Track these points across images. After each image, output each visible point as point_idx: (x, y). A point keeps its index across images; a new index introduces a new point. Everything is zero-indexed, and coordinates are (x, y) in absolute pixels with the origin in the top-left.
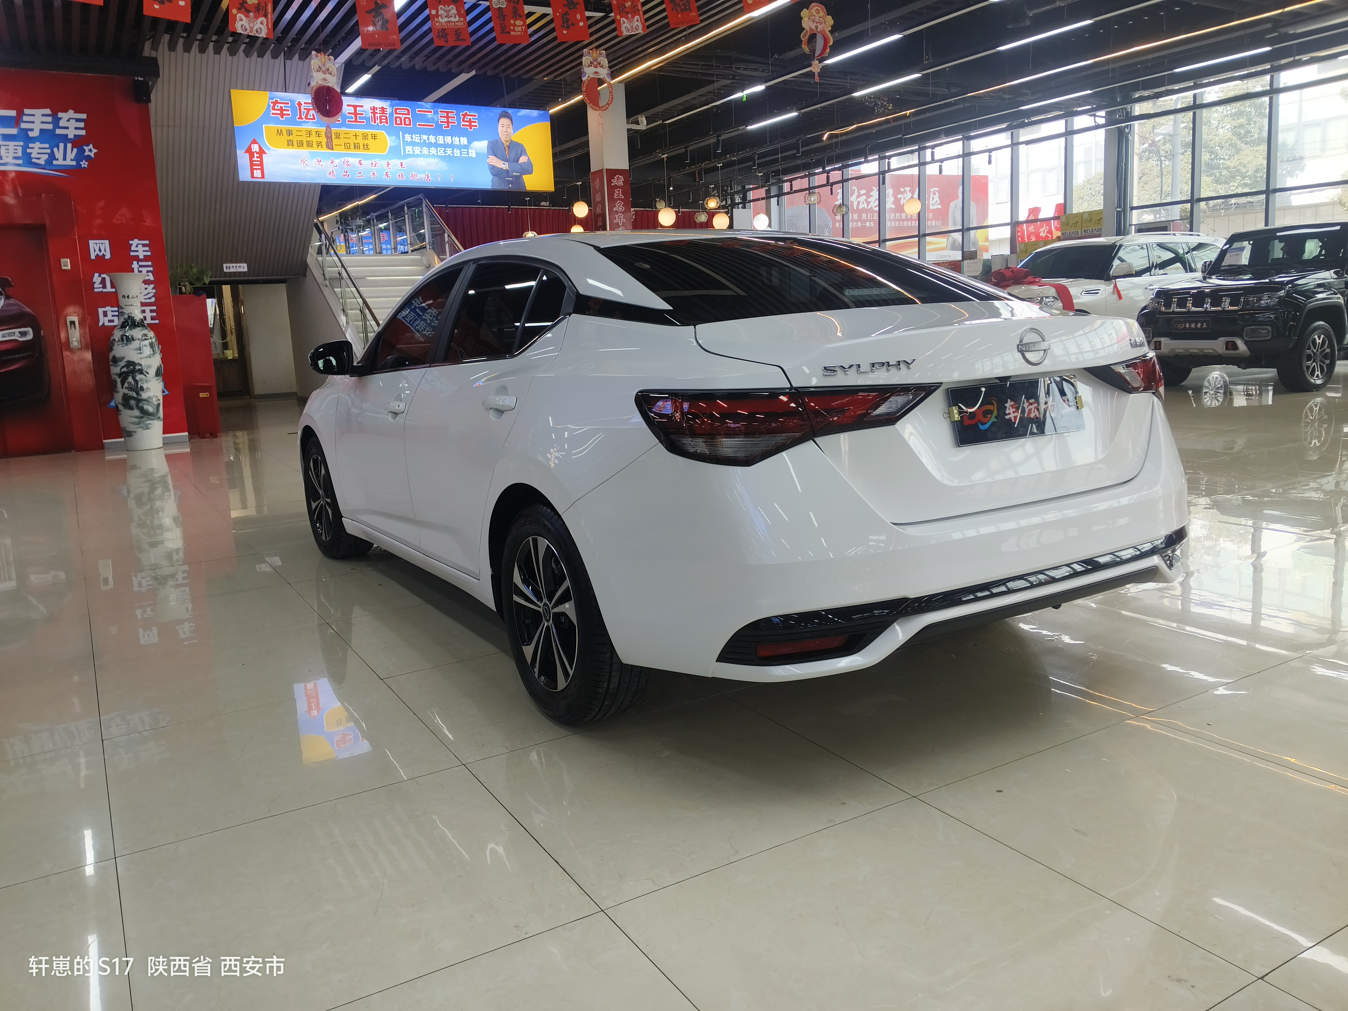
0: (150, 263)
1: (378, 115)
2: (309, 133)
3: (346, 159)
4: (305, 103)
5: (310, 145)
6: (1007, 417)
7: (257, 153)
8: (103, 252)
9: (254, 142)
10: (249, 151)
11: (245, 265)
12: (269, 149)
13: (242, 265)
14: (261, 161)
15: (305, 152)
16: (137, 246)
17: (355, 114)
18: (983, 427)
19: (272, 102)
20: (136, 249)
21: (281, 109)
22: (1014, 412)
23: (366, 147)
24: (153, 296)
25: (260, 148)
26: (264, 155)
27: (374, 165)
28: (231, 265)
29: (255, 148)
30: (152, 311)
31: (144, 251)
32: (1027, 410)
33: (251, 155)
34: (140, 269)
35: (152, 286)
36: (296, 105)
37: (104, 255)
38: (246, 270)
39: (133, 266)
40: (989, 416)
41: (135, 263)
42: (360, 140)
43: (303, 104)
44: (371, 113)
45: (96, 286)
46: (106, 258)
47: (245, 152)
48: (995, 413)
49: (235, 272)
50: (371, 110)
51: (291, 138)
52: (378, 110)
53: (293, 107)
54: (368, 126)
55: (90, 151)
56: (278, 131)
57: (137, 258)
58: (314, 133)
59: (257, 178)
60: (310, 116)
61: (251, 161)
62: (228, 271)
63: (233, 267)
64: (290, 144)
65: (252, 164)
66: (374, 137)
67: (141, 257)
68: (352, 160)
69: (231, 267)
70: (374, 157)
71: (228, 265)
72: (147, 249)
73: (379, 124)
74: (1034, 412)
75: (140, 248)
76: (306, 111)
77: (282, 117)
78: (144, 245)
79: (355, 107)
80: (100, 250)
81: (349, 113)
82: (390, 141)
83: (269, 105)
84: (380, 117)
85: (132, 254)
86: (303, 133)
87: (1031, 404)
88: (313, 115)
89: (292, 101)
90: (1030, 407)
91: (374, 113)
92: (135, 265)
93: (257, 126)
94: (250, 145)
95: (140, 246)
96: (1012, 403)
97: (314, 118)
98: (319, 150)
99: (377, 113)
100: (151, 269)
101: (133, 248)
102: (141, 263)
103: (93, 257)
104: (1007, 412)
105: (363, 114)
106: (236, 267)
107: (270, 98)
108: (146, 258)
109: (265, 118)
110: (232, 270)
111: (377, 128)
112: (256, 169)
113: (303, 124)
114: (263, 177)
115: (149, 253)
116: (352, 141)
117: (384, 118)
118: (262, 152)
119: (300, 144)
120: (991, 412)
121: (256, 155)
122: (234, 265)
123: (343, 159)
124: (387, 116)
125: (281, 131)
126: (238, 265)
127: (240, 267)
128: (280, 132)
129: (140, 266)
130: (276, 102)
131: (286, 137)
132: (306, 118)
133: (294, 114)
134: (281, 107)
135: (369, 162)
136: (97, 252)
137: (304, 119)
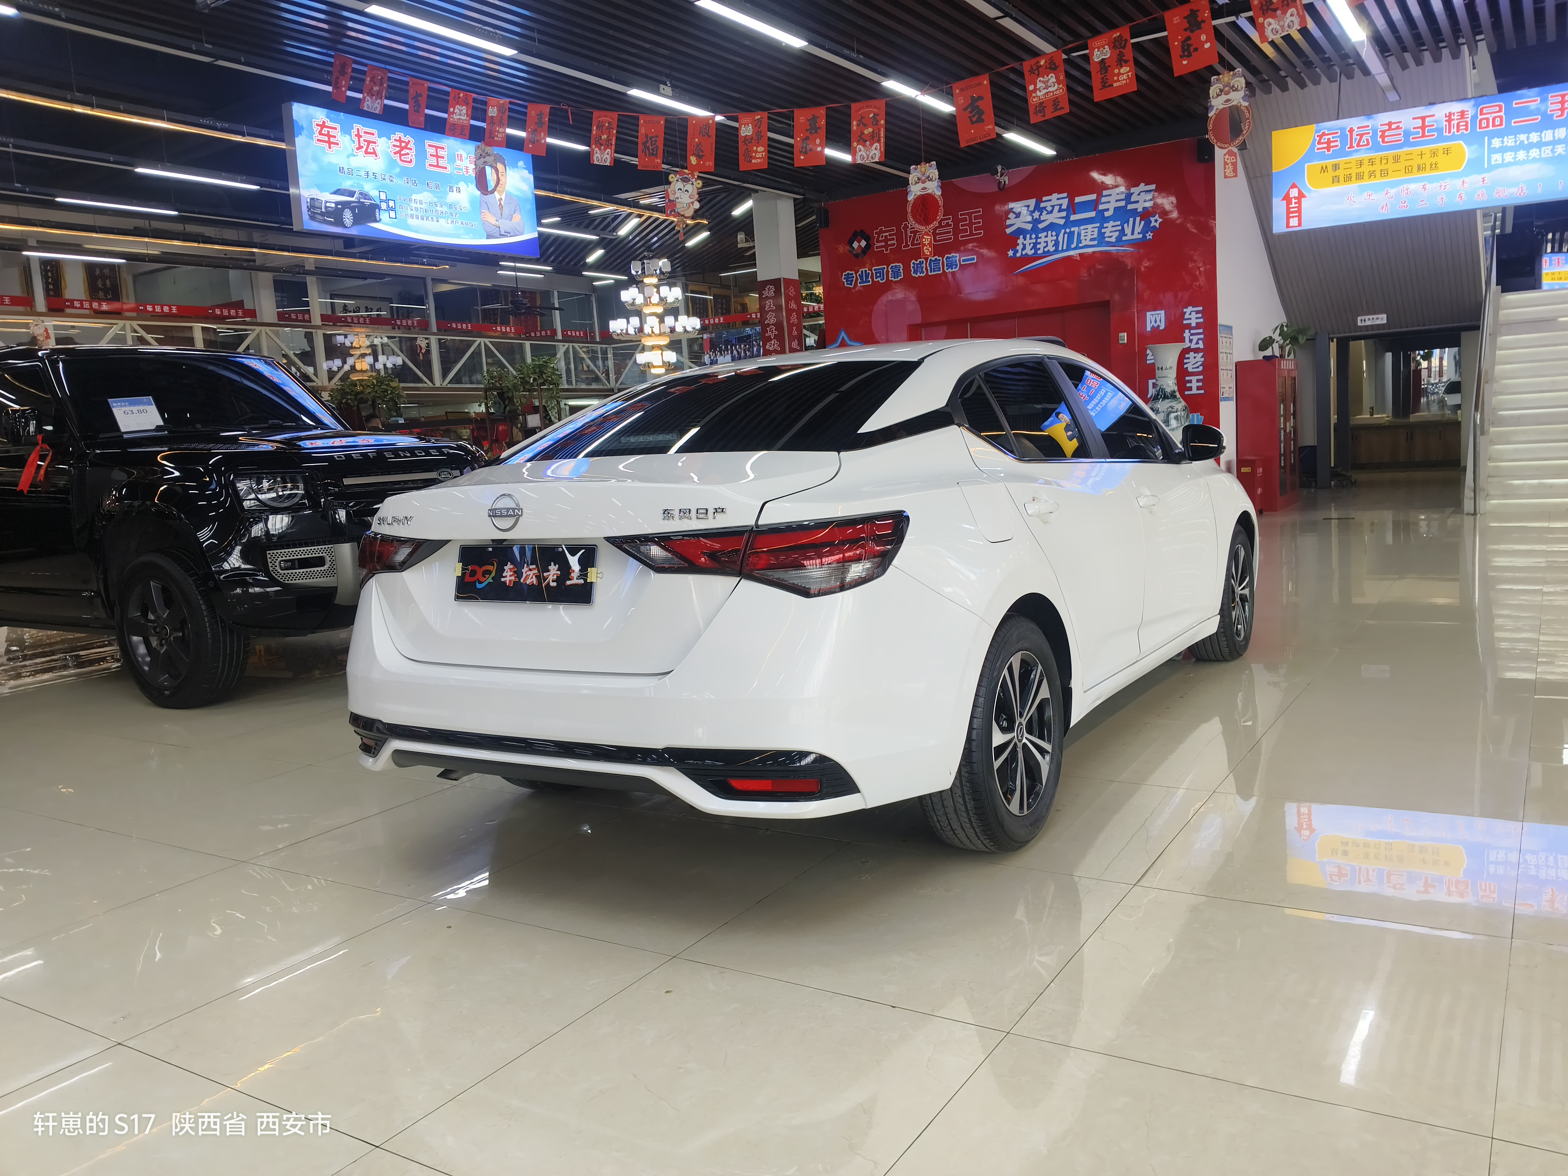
0: (1201, 331)
1: (1455, 122)
2: (1361, 163)
3: (1405, 186)
4: (1358, 128)
5: (1360, 177)
6: (503, 580)
7: (1295, 198)
8: (1158, 322)
9: (1294, 186)
10: (1287, 198)
11: (1385, 316)
12: (1309, 191)
13: (1380, 316)
14: (1300, 208)
15: (1353, 186)
16: (1190, 314)
17: (1423, 127)
18: (479, 586)
19: (1318, 136)
20: (1190, 317)
21: (1329, 141)
22: (510, 576)
23: (1434, 166)
24: (1200, 365)
25: (1300, 192)
26: (1303, 199)
27: (1443, 187)
28: (1367, 317)
29: (1294, 193)
30: (1198, 381)
31: (1197, 318)
32: (524, 575)
33: (1289, 202)
34: (1191, 337)
35: (1201, 354)
36: (1347, 133)
37: (1159, 326)
38: (1385, 321)
39: (1185, 335)
40: (487, 576)
41: (1187, 331)
42: (1427, 160)
43: (1356, 130)
44: (1446, 121)
45: (1148, 358)
46: (1161, 328)
47: (1283, 200)
48: (493, 574)
49: (1372, 325)
50: (1446, 117)
51: (1337, 173)
52: (1456, 115)
53: (1343, 137)
54: (1441, 138)
55: (1156, 221)
56: (1322, 168)
57: (1189, 327)
58: (1366, 162)
59: (1293, 227)
60: (1364, 142)
61: (1288, 208)
62: (1363, 324)
63: (1369, 319)
64: (1336, 180)
65: (1288, 212)
66: (1447, 151)
67: (1194, 325)
68: (1412, 186)
69: (1367, 320)
70: (1443, 177)
71: (1363, 318)
72: (1200, 315)
73: (1456, 133)
74: (532, 578)
75: (1194, 315)
76: (1359, 137)
77: (1329, 151)
78: (1197, 312)
79: (1423, 119)
80: (1156, 322)
81: (1414, 128)
82: (1468, 152)
83: (1314, 140)
84: (1458, 124)
85: (1185, 322)
86: (1353, 165)
87: (531, 570)
88: (1367, 140)
89: (1343, 129)
90: (528, 573)
91: (1449, 121)
92: (1187, 334)
93: (1298, 168)
94: (1289, 191)
95: (1193, 313)
96: (512, 567)
97: (1368, 144)
98: (1373, 181)
99: (1454, 120)
100: (1202, 336)
101: (1186, 316)
102: (1192, 332)
103: (1149, 329)
104: (504, 575)
105: (1433, 125)
106: (1373, 319)
107: (1317, 131)
108: (1198, 326)
109: (1310, 156)
110: (1368, 323)
111: (1453, 138)
112: (1293, 217)
113: (1354, 154)
114: (1300, 224)
115: (1202, 320)
116: (1417, 161)
117: (1464, 123)
118: (1301, 195)
119: (1348, 178)
120: (490, 572)
121: (1294, 201)
122: (1371, 317)
123: (1401, 187)
124: (1469, 120)
125: (1326, 167)
126: (1375, 316)
127: (1377, 318)
128: (1324, 169)
129: (1192, 335)
130: (1324, 134)
131: (1331, 173)
132: (1358, 145)
133: (1343, 143)
134: (1329, 139)
135: (1436, 185)
136: (1153, 323)
137: (1356, 148)
